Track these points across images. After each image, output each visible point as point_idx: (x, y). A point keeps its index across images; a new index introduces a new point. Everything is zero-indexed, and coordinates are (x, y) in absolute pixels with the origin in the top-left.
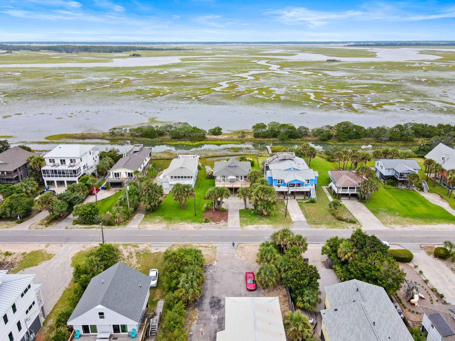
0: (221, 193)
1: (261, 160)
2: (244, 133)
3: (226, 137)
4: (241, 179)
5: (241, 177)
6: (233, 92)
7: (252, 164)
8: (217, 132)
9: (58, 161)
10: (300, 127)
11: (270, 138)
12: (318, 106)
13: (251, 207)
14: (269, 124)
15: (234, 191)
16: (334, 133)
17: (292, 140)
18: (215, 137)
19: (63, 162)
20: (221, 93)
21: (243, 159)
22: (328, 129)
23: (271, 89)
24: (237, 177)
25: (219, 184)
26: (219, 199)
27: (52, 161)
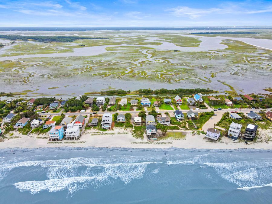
0: (133, 106)
1: (140, 99)
2: (136, 92)
3: (132, 93)
6: (132, 74)
7: (138, 100)
8: (129, 92)
9: (99, 101)
11: (143, 93)
12: (160, 81)
13: (138, 108)
14: (143, 89)
15: (135, 106)
16: (159, 92)
17: (149, 94)
19: (100, 101)
20: (128, 75)
21: (136, 99)
22: (158, 91)
23: (146, 72)
24: (135, 103)
25: (132, 104)
27: (98, 100)
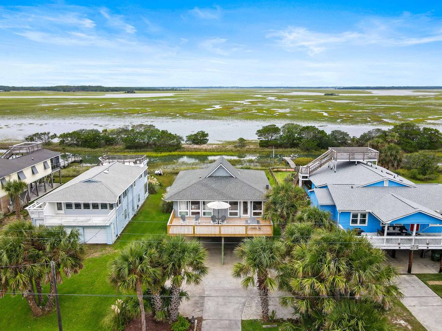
2: (243, 142)
4: (246, 211)
5: (245, 203)
8: (200, 139)
10: (333, 132)
11: (286, 147)
14: (283, 127)
15: (225, 246)
18: (196, 146)
24: (234, 204)
25: (179, 227)
26: (168, 284)
